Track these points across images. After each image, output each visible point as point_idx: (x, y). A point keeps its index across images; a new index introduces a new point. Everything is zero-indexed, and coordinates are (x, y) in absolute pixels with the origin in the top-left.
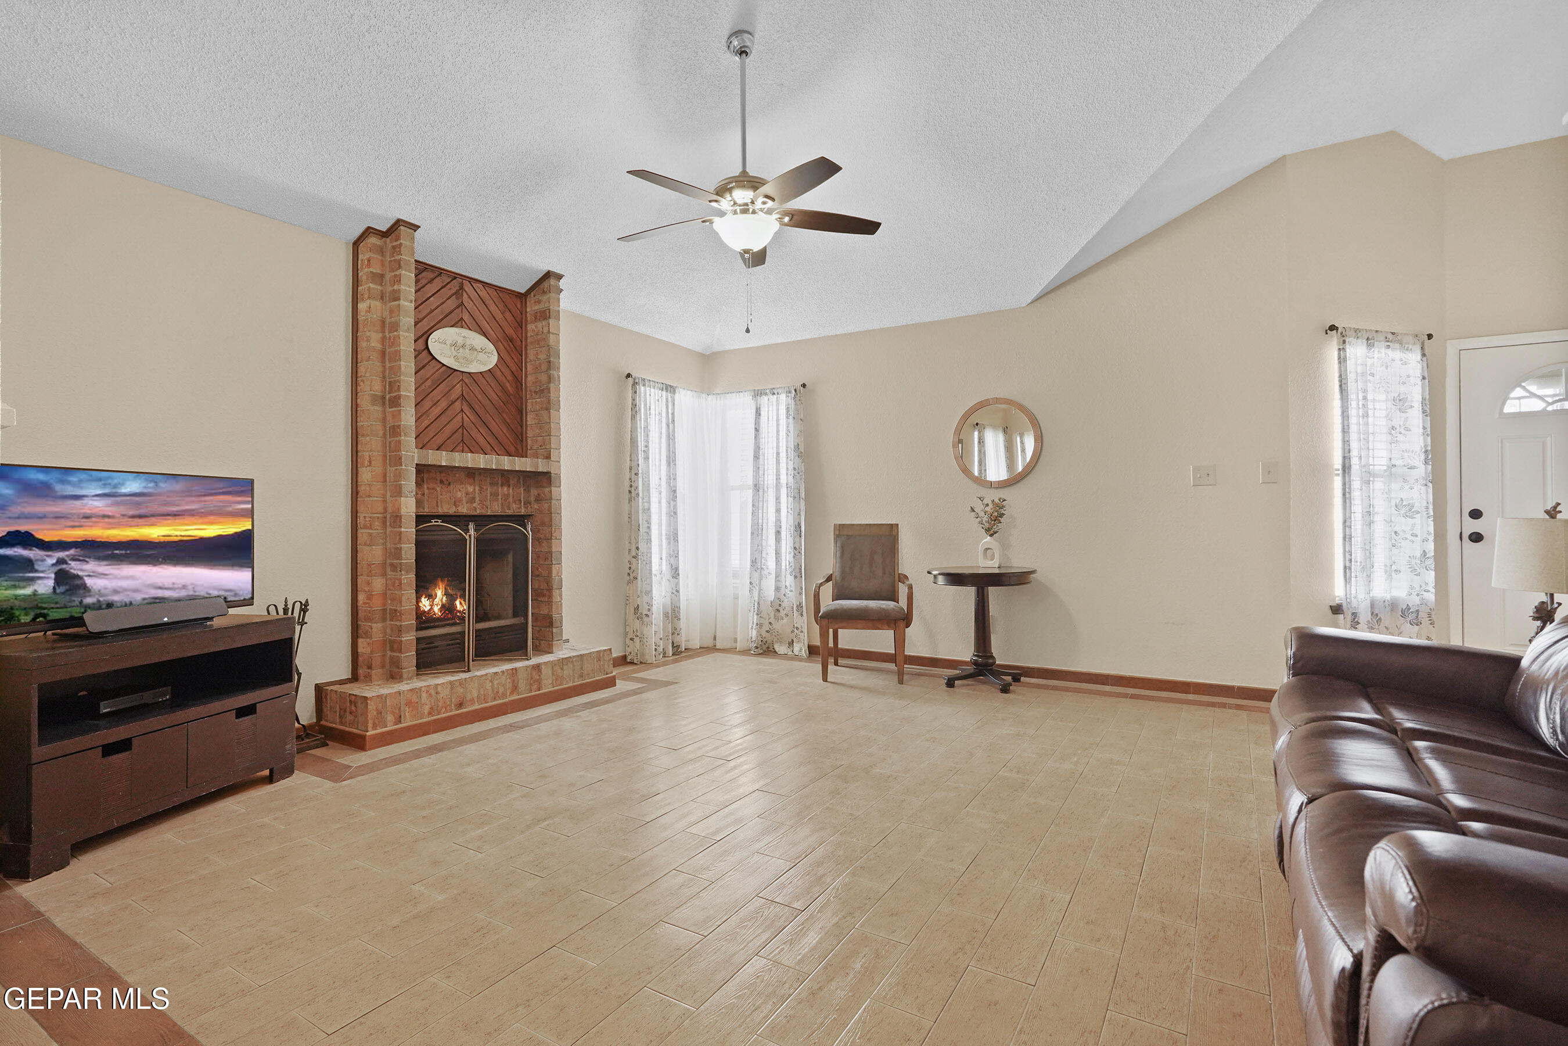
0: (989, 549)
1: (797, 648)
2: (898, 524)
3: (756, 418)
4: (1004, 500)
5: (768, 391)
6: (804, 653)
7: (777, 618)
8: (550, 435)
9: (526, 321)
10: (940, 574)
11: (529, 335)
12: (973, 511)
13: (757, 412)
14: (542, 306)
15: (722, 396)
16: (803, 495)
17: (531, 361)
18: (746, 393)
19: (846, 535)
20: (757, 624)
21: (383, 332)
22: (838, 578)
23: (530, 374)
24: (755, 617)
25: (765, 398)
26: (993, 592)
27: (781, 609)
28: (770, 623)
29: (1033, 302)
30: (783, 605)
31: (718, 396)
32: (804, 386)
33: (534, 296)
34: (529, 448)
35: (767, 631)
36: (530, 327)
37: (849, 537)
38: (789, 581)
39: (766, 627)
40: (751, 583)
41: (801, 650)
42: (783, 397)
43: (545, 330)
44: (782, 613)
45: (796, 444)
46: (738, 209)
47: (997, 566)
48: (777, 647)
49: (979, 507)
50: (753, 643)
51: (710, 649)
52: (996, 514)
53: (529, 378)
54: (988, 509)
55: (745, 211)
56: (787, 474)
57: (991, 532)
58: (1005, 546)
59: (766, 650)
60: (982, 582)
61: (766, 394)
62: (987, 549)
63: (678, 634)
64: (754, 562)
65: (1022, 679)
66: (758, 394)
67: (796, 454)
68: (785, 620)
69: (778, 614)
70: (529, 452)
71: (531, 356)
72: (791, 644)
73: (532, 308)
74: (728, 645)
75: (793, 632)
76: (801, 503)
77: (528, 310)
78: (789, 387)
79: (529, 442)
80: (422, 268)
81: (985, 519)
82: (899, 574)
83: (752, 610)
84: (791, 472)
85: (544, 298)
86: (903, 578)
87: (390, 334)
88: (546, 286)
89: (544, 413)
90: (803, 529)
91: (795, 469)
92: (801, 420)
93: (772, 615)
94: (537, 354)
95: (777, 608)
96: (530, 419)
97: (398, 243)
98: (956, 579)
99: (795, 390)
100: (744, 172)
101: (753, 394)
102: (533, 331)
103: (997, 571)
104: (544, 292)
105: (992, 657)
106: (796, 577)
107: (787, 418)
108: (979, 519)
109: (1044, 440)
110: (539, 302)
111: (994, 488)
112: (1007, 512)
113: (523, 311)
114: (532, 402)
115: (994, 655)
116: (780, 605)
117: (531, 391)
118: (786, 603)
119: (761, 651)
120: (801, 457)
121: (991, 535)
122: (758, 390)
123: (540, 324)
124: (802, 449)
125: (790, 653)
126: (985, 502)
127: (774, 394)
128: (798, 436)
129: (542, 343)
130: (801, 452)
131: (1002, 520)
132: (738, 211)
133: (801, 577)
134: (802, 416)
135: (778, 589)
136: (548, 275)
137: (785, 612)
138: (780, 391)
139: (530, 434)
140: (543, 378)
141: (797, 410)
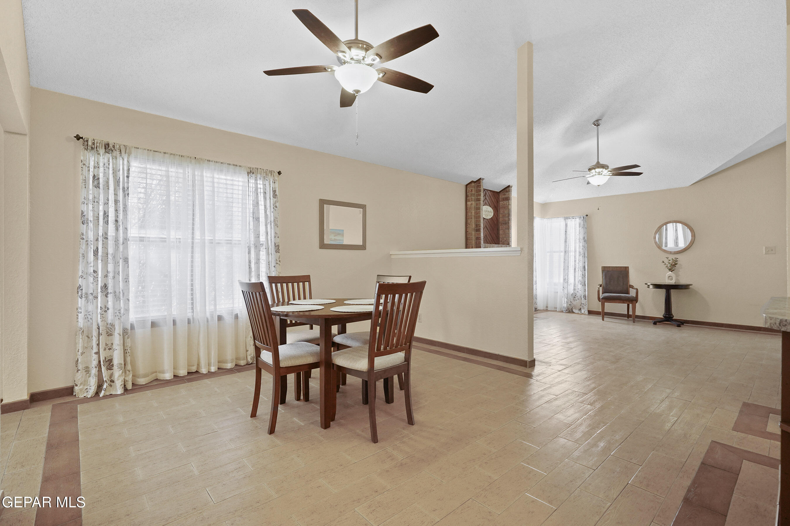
0: (670, 276)
1: (583, 311)
2: (628, 267)
3: (566, 227)
4: (678, 259)
5: (571, 217)
6: (587, 312)
7: (574, 300)
8: (509, 237)
9: (499, 201)
10: (651, 284)
11: (500, 205)
12: (664, 262)
13: (566, 225)
14: (506, 196)
15: (550, 219)
16: (586, 255)
17: (501, 213)
18: (561, 218)
19: (607, 271)
20: (567, 302)
21: (475, 210)
22: (604, 286)
23: (501, 218)
24: (566, 299)
25: (570, 220)
26: (673, 292)
27: (576, 297)
28: (571, 302)
29: (691, 185)
30: (577, 295)
31: (549, 219)
32: (587, 215)
33: (503, 193)
34: (500, 241)
35: (570, 305)
36: (501, 203)
37: (608, 271)
38: (580, 286)
39: (570, 303)
40: (563, 287)
41: (585, 312)
42: (578, 219)
43: (508, 204)
44: (576, 298)
45: (583, 237)
46: (597, 173)
47: (674, 282)
48: (574, 310)
49: (666, 261)
50: (565, 309)
51: (546, 310)
52: (674, 263)
53: (501, 219)
54: (671, 262)
55: (599, 174)
56: (579, 248)
57: (671, 270)
58: (677, 276)
59: (570, 311)
60: (668, 288)
61: (570, 218)
62: (669, 276)
63: (536, 304)
64: (564, 279)
65: (684, 324)
66: (566, 218)
67: (583, 241)
68: (578, 301)
69: (574, 299)
70: (500, 242)
71: (501, 212)
72: (580, 309)
73: (501, 196)
74: (553, 309)
75: (581, 305)
76: (585, 259)
77: (500, 197)
78: (580, 216)
79: (500, 239)
80: (484, 190)
81: (669, 265)
82: (630, 285)
83: (564, 297)
84: (582, 247)
85: (507, 194)
86: (632, 287)
87: (477, 211)
88: (508, 190)
89: (507, 230)
90: (586, 268)
91: (583, 246)
92: (586, 228)
93: (572, 299)
94: (504, 211)
95: (574, 296)
96: (501, 232)
97: (480, 184)
98: (658, 286)
99: (583, 217)
100: (598, 162)
101: (564, 218)
102: (502, 204)
103: (674, 284)
104: (507, 192)
105: (672, 315)
106: (583, 285)
107: (580, 227)
108: (666, 265)
109: (696, 236)
110: (505, 195)
111: (673, 254)
112: (679, 263)
113: (498, 198)
114: (502, 227)
115: (673, 314)
116: (575, 295)
117: (501, 223)
118: (578, 295)
119: (568, 312)
120: (586, 241)
121: (672, 271)
122: (567, 217)
123: (505, 202)
124: (586, 239)
125: (580, 313)
126: (669, 259)
127: (573, 218)
128: (584, 234)
129: (506, 208)
130: (586, 240)
131: (676, 266)
132: (597, 174)
133: (585, 285)
134: (586, 226)
135: (574, 289)
136: (509, 186)
137: (577, 298)
138: (576, 217)
139: (501, 236)
140: (507, 219)
141: (584, 225)
